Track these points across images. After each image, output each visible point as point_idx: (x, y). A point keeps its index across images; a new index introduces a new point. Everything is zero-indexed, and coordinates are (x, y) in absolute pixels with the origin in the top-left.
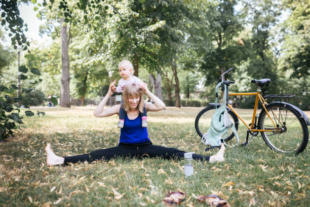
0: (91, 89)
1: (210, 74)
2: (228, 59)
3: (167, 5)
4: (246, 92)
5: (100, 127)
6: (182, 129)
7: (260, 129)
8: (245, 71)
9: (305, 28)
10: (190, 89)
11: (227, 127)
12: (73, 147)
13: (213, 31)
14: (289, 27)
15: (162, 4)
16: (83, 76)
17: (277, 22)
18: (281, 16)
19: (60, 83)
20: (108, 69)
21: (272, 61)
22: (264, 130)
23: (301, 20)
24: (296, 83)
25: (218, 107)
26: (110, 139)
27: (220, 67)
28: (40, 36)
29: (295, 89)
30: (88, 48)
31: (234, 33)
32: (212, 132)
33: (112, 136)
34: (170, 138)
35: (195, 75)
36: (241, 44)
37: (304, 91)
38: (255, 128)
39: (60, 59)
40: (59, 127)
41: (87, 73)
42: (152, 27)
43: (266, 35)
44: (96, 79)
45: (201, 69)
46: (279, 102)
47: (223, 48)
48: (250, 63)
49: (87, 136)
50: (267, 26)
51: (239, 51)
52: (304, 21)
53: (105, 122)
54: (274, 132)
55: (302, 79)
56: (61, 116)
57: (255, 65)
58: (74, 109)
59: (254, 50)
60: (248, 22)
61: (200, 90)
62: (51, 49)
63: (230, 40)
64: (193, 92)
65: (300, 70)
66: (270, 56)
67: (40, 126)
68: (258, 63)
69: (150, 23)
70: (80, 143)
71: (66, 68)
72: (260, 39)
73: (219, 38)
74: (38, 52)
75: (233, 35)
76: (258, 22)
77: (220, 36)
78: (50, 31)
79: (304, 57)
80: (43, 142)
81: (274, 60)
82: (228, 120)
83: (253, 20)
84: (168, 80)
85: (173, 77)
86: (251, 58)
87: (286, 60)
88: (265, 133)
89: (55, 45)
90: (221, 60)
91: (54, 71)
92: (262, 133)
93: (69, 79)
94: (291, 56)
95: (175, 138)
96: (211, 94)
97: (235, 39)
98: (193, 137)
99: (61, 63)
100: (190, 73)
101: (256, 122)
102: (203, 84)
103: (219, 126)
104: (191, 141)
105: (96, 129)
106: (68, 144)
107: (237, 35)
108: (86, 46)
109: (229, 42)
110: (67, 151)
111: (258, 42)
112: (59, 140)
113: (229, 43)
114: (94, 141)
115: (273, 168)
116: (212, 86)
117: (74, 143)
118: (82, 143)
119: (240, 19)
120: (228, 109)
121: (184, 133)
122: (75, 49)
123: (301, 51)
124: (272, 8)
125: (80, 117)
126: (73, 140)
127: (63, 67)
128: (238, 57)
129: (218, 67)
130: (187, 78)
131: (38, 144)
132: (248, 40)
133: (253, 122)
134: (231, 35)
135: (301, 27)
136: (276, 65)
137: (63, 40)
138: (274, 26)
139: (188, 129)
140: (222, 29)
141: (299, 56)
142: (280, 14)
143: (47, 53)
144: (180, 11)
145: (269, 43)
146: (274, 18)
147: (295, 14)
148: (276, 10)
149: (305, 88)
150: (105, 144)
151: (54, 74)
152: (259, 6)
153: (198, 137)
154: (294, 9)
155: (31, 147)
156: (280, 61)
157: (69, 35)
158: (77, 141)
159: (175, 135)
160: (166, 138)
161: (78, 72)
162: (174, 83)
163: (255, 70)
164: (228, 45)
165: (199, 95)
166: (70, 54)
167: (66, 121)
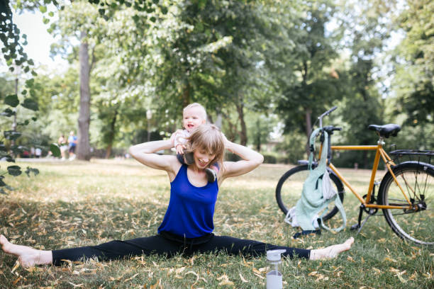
0: (120, 135)
1: (290, 118)
2: (317, 98)
3: (234, 16)
4: (340, 144)
5: (129, 193)
6: (253, 198)
7: (382, 204)
8: (340, 115)
9: (426, 56)
10: (261, 139)
11: (327, 200)
12: (80, 227)
13: (297, 58)
14: (402, 55)
15: (227, 16)
16: (110, 118)
17: (384, 48)
18: (390, 38)
19: (76, 126)
20: (147, 108)
21: (377, 101)
22: (387, 206)
23: (419, 45)
24: (410, 133)
25: (314, 167)
26: (141, 213)
27: (305, 109)
28: (51, 59)
29: (409, 142)
30: (118, 76)
31: (325, 61)
32: (303, 207)
33: (145, 209)
34: (234, 212)
35: (269, 119)
36: (334, 78)
37: (421, 144)
38: (372, 202)
39: (78, 92)
40: (65, 192)
41: (117, 113)
42: (211, 47)
43: (369, 65)
44: (128, 121)
45: (278, 111)
46: (417, 162)
47: (309, 82)
48: (347, 104)
49: (105, 208)
50: (371, 53)
51: (332, 87)
52: (424, 46)
53: (136, 185)
54: (405, 210)
55: (418, 128)
56: (73, 174)
57: (354, 107)
58: (94, 163)
59: (353, 86)
60: (344, 46)
61: (276, 141)
62: (66, 76)
63: (319, 71)
64: (266, 142)
65: (417, 115)
66: (375, 94)
67: (37, 189)
68: (357, 105)
69: (209, 40)
70: (93, 220)
71: (86, 104)
72: (361, 71)
73: (303, 68)
74: (47, 81)
75: (323, 64)
76: (358, 46)
77: (305, 65)
78: (66, 51)
79: (424, 97)
80: (34, 217)
81: (379, 100)
82: (329, 188)
83: (352, 44)
84: (231, 125)
85: (238, 120)
86: (348, 96)
87: (397, 101)
88: (390, 211)
89: (71, 72)
90: (306, 99)
91: (69, 109)
92: (385, 211)
93: (89, 121)
94: (404, 95)
95: (244, 213)
96: (290, 146)
97: (326, 69)
98: (271, 212)
99: (78, 97)
100: (262, 117)
101: (374, 193)
102: (280, 131)
103: (314, 197)
104: (269, 220)
105: (122, 196)
106: (72, 222)
107: (329, 65)
108: (116, 73)
109: (317, 73)
110: (68, 234)
111: (359, 75)
112: (60, 213)
113: (318, 76)
114: (115, 217)
115: (415, 276)
116: (292, 135)
117: (83, 220)
118: (97, 220)
119: (333, 41)
120: (328, 171)
121: (257, 205)
122: (99, 78)
123: (419, 89)
124: (378, 28)
125: (101, 175)
126: (83, 214)
127: (81, 103)
128: (329, 95)
129: (301, 109)
130: (258, 123)
131: (25, 221)
132: (345, 72)
133: (369, 192)
134: (320, 64)
135: (420, 55)
136: (383, 107)
137: (84, 64)
138: (381, 52)
139: (263, 199)
140: (309, 55)
141: (416, 95)
142: (388, 37)
143: (60, 83)
144: (253, 25)
145: (374, 76)
146: (380, 42)
147: (411, 37)
148: (384, 30)
149: (423, 140)
150: (133, 222)
151: (69, 113)
152: (360, 24)
153: (279, 212)
154: (409, 30)
155: (12, 225)
156: (389, 102)
157: (91, 57)
158: (88, 217)
159: (244, 208)
160: (230, 214)
161: (104, 111)
162: (239, 129)
163: (354, 114)
164: (315, 78)
165: (273, 147)
166: (92, 84)
167: (78, 182)
